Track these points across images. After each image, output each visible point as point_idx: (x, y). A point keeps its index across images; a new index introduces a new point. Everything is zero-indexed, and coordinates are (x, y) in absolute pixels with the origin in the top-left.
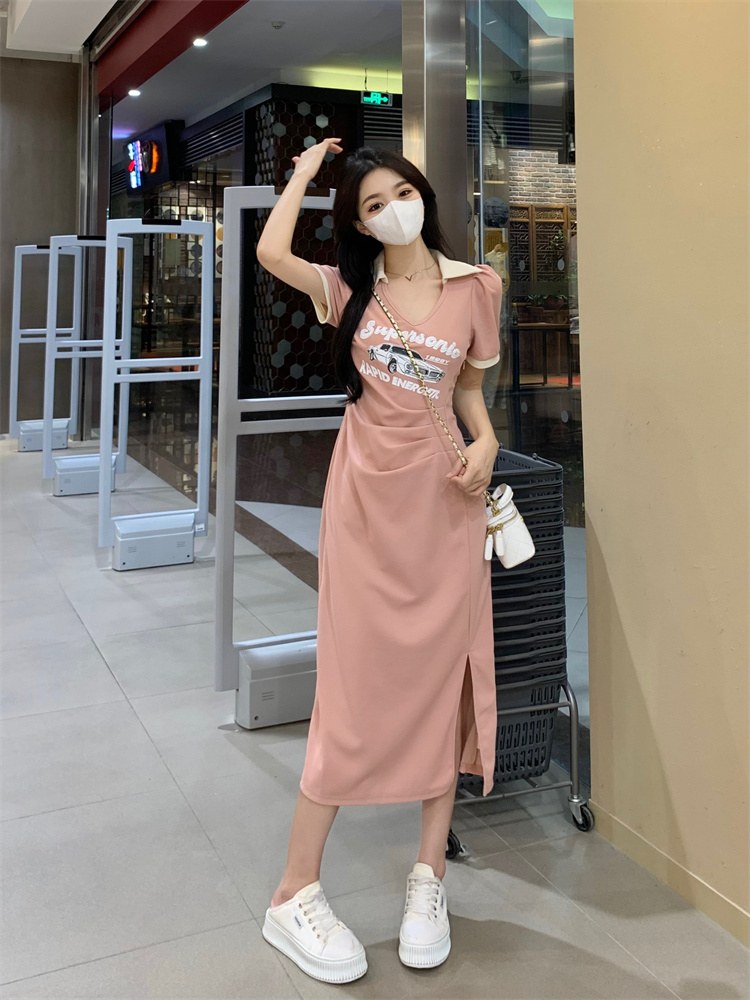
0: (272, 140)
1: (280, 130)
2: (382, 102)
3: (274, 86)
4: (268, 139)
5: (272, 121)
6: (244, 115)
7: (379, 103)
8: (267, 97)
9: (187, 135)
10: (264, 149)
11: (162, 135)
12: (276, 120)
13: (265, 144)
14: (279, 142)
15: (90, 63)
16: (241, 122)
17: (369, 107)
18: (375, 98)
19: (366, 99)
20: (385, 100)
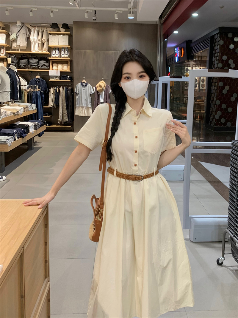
0: (219, 46)
1: (222, 42)
3: (220, 28)
4: (217, 46)
6: (210, 38)
8: (218, 31)
9: (192, 45)
10: (216, 49)
11: (185, 45)
12: (220, 39)
14: (221, 47)
15: (161, 24)
16: (209, 40)
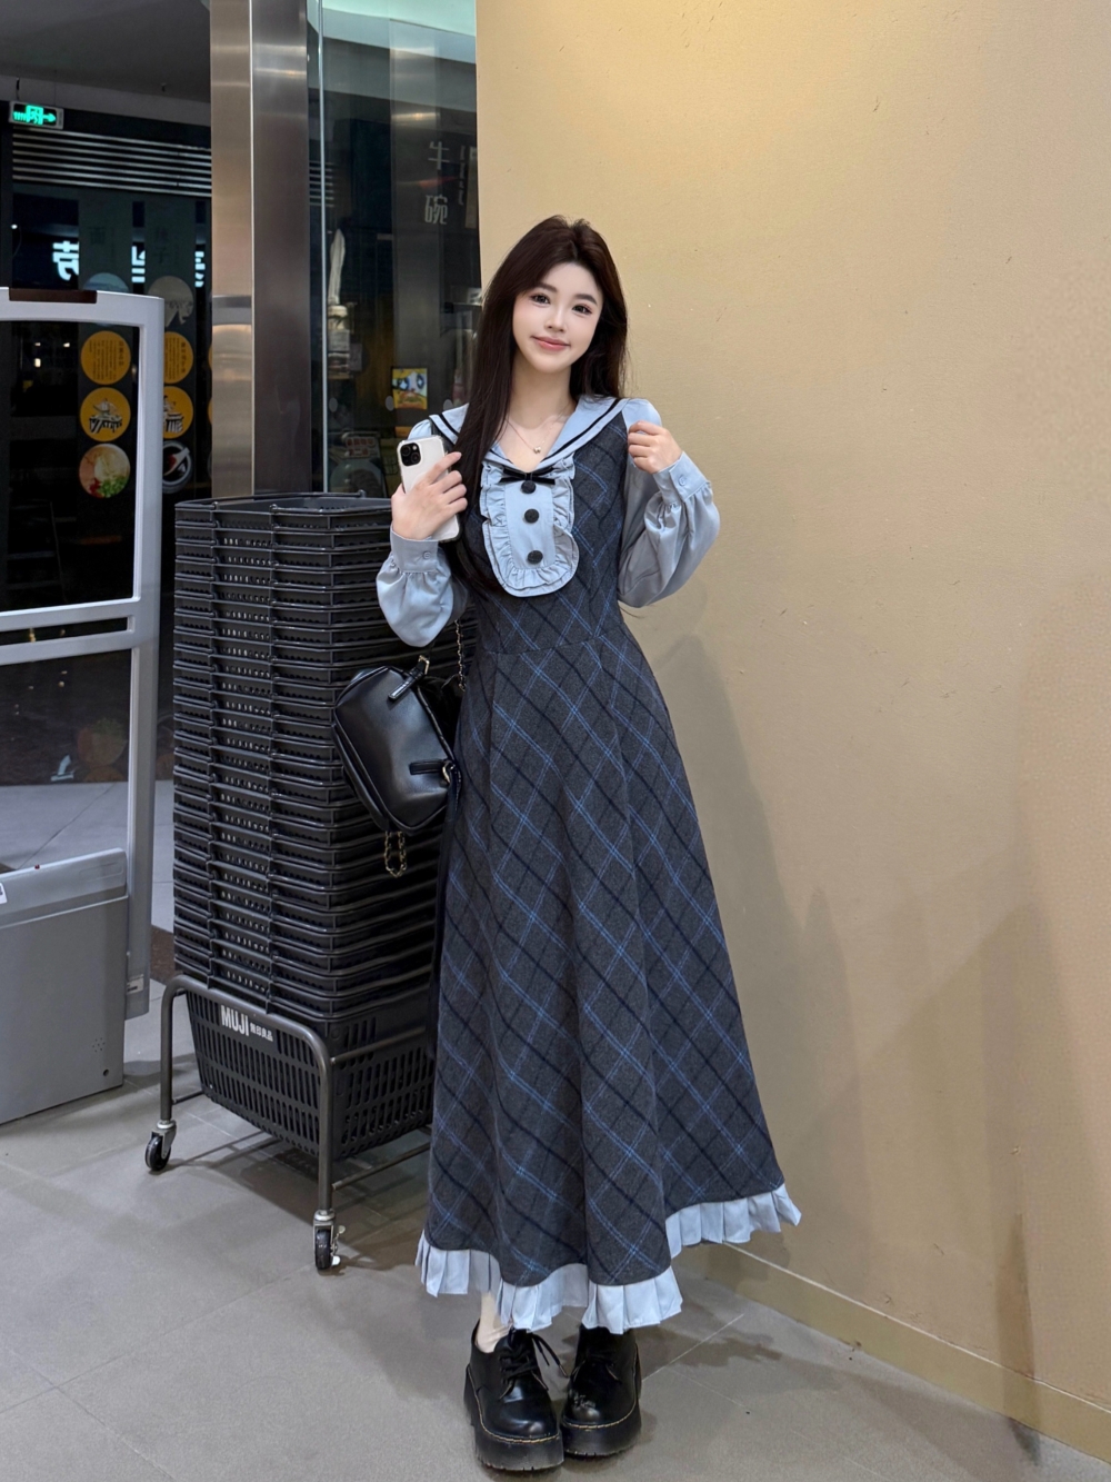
2: (46, 122)
7: (41, 122)
17: (24, 128)
18: (34, 115)
19: (17, 116)
20: (51, 118)
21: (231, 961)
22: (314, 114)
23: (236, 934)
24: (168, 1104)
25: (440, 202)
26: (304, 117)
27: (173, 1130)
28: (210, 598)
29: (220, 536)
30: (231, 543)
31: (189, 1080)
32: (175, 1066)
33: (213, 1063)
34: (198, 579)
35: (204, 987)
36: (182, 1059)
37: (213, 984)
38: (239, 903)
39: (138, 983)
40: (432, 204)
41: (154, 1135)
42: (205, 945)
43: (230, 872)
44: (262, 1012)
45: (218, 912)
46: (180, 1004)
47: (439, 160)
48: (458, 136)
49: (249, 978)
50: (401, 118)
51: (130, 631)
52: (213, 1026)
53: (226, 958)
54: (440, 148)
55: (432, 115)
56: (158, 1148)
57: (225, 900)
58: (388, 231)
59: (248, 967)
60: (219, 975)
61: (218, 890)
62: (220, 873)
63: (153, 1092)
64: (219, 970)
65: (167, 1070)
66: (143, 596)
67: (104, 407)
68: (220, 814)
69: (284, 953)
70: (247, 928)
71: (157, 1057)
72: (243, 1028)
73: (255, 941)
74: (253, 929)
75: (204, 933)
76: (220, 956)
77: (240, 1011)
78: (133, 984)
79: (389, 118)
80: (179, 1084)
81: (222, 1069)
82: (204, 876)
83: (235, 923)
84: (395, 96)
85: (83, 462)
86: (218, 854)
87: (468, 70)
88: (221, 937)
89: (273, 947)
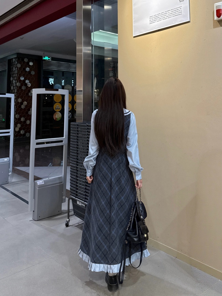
1: (19, 66)
3: (18, 53)
5: (17, 63)
6: (8, 61)
8: (15, 56)
10: (14, 70)
12: (18, 63)
13: (14, 69)
14: (19, 69)
16: (6, 63)
17: (45, 60)
18: (46, 58)
19: (44, 58)
20: (49, 59)
21: (79, 194)
22: (92, 58)
23: (80, 189)
24: (69, 216)
25: (112, 73)
26: (91, 59)
27: (69, 220)
28: (76, 138)
29: (78, 128)
30: (79, 129)
31: (72, 213)
32: (70, 211)
33: (76, 210)
34: (74, 135)
35: (74, 198)
36: (71, 210)
37: (76, 197)
38: (80, 184)
39: (64, 197)
40: (111, 73)
41: (66, 221)
42: (75, 191)
43: (79, 180)
44: (83, 202)
45: (77, 186)
46: (71, 201)
47: (112, 66)
48: (115, 62)
49: (82, 196)
50: (106, 59)
51: (63, 142)
52: (76, 204)
53: (78, 193)
54: (112, 64)
55: (111, 58)
56: (67, 223)
57: (78, 184)
58: (104, 77)
59: (81, 195)
60: (77, 196)
61: (77, 182)
62: (77, 180)
63: (67, 214)
64: (77, 195)
65: (69, 211)
66: (65, 137)
67: (57, 106)
68: (77, 171)
69: (87, 192)
70: (81, 188)
71: (67, 209)
72: (80, 204)
73: (82, 190)
74: (82, 189)
75: (75, 189)
76: (77, 193)
77: (80, 202)
78: (63, 197)
79: (104, 59)
80: (70, 214)
81: (77, 211)
82: (75, 180)
83: (79, 188)
84: (105, 55)
85: (54, 115)
86: (77, 177)
87: (117, 50)
88: (77, 190)
89: (85, 191)
